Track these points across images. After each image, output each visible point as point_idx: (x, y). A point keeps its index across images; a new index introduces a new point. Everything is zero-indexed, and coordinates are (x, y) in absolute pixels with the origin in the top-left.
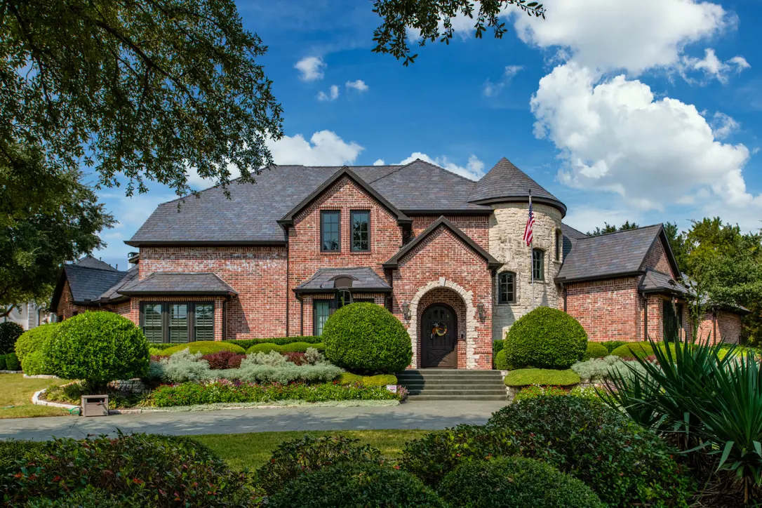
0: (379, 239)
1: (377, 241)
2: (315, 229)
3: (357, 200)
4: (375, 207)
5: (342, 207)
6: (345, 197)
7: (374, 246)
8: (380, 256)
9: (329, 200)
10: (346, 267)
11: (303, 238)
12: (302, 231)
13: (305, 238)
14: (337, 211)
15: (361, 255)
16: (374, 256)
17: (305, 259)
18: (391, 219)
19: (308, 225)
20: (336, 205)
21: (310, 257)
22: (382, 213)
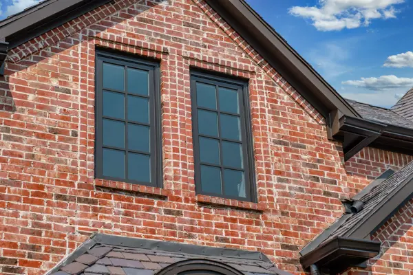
0: (283, 167)
1: (278, 173)
2: (77, 99)
3: (208, 44)
4: (263, 74)
5: (166, 53)
6: (174, 26)
7: (270, 188)
8: (291, 222)
9: (126, 24)
10: (186, 242)
11: (35, 120)
12: (31, 97)
13: (43, 122)
14: (150, 62)
15: (233, 207)
16: (271, 217)
17: (39, 193)
18: (310, 119)
19: (55, 83)
20: (146, 41)
21: (56, 189)
22: (285, 95)
